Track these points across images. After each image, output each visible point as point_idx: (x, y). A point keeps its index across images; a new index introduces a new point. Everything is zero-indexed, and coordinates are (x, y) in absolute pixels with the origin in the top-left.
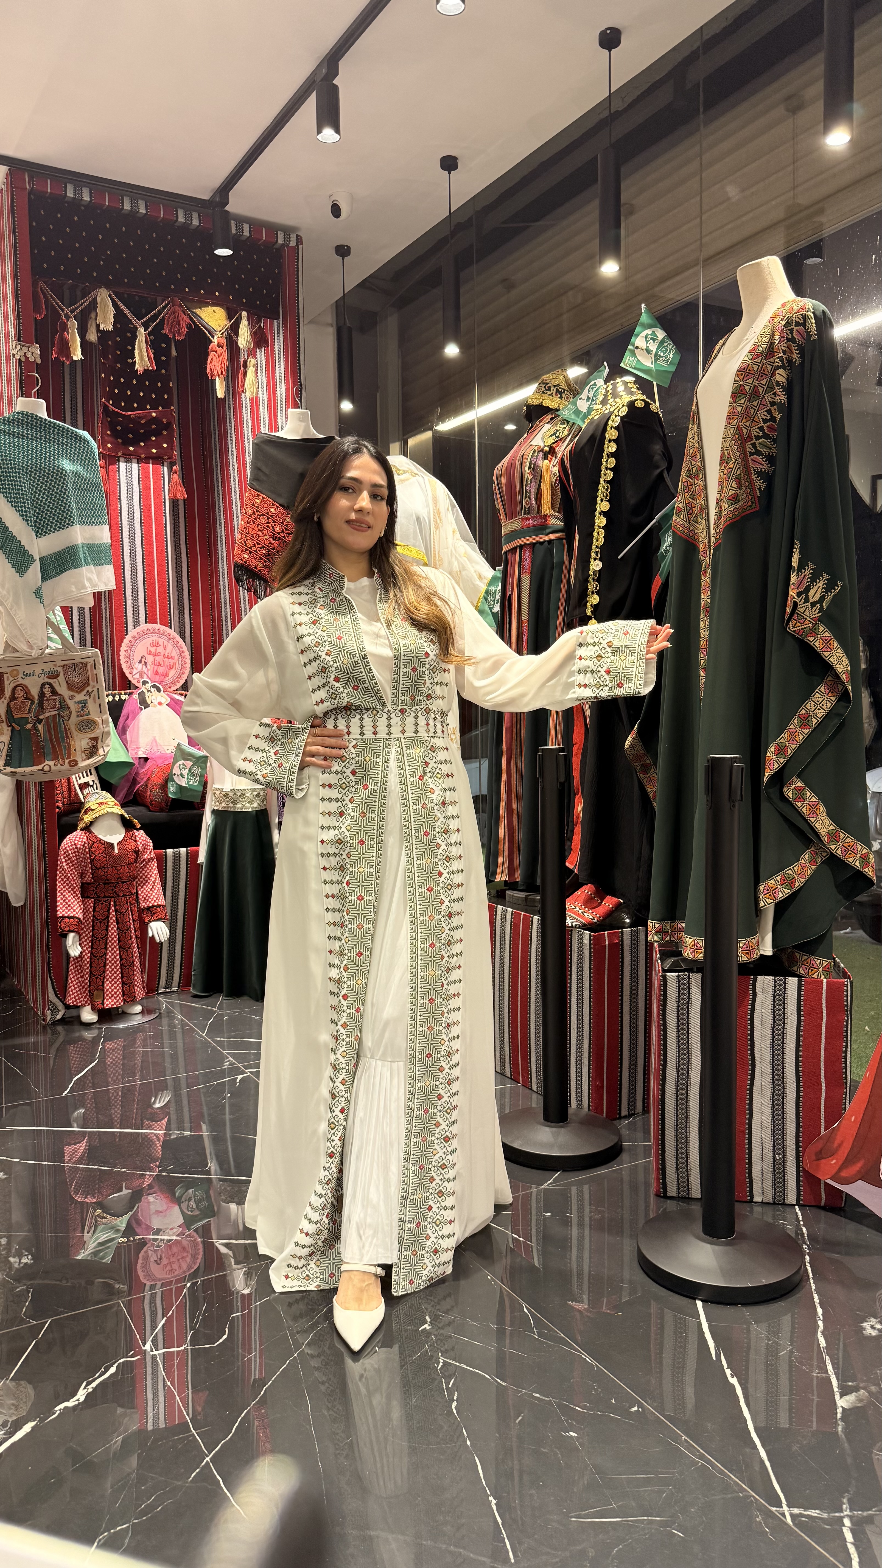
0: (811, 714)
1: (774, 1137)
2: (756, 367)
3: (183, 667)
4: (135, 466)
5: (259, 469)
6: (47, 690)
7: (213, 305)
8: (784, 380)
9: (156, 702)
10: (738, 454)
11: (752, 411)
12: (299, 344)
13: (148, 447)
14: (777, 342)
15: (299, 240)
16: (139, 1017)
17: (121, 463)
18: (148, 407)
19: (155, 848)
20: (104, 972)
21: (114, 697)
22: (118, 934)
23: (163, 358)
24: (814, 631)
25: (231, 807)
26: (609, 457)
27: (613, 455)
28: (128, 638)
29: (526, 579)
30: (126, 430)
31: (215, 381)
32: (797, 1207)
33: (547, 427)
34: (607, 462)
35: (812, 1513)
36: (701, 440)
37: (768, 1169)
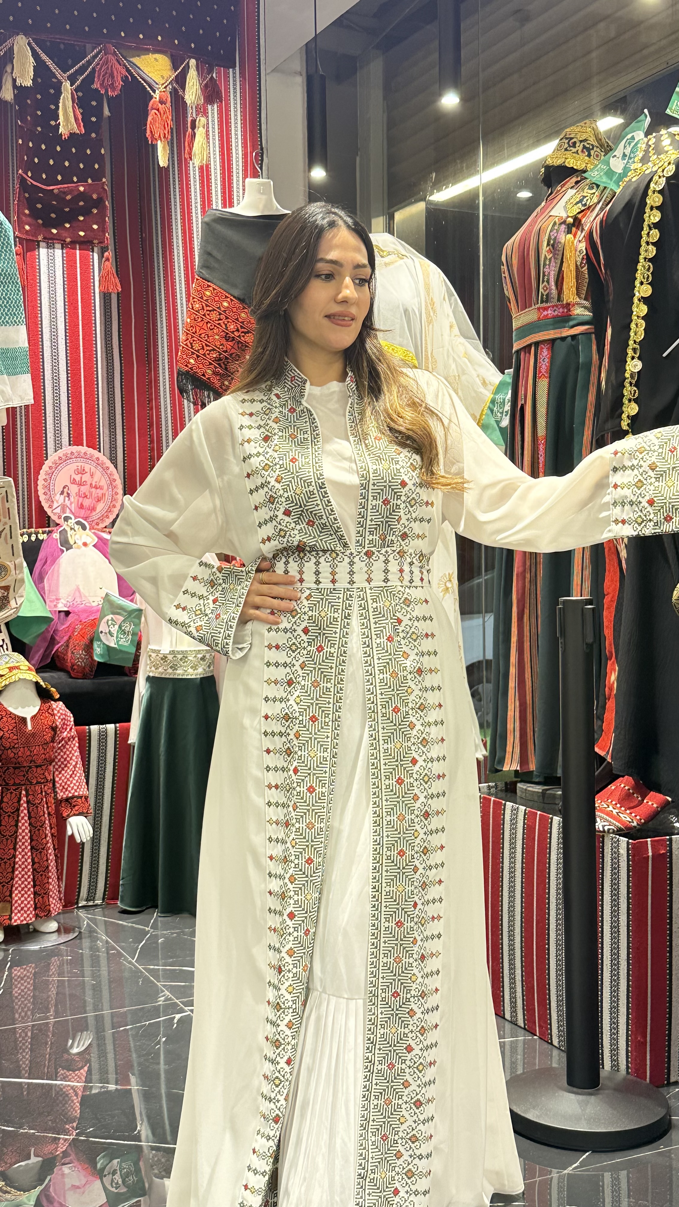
4: (58, 253)
5: (209, 254)
7: (155, 51)
9: (80, 543)
12: (260, 98)
13: (74, 230)
16: (54, 936)
17: (41, 249)
18: (75, 179)
19: (76, 723)
20: (12, 879)
21: (30, 536)
22: (30, 831)
23: (94, 119)
25: (170, 673)
26: (650, 229)
27: (656, 225)
28: (47, 464)
29: (543, 385)
30: (48, 208)
31: (156, 146)
33: (571, 193)
34: (648, 234)
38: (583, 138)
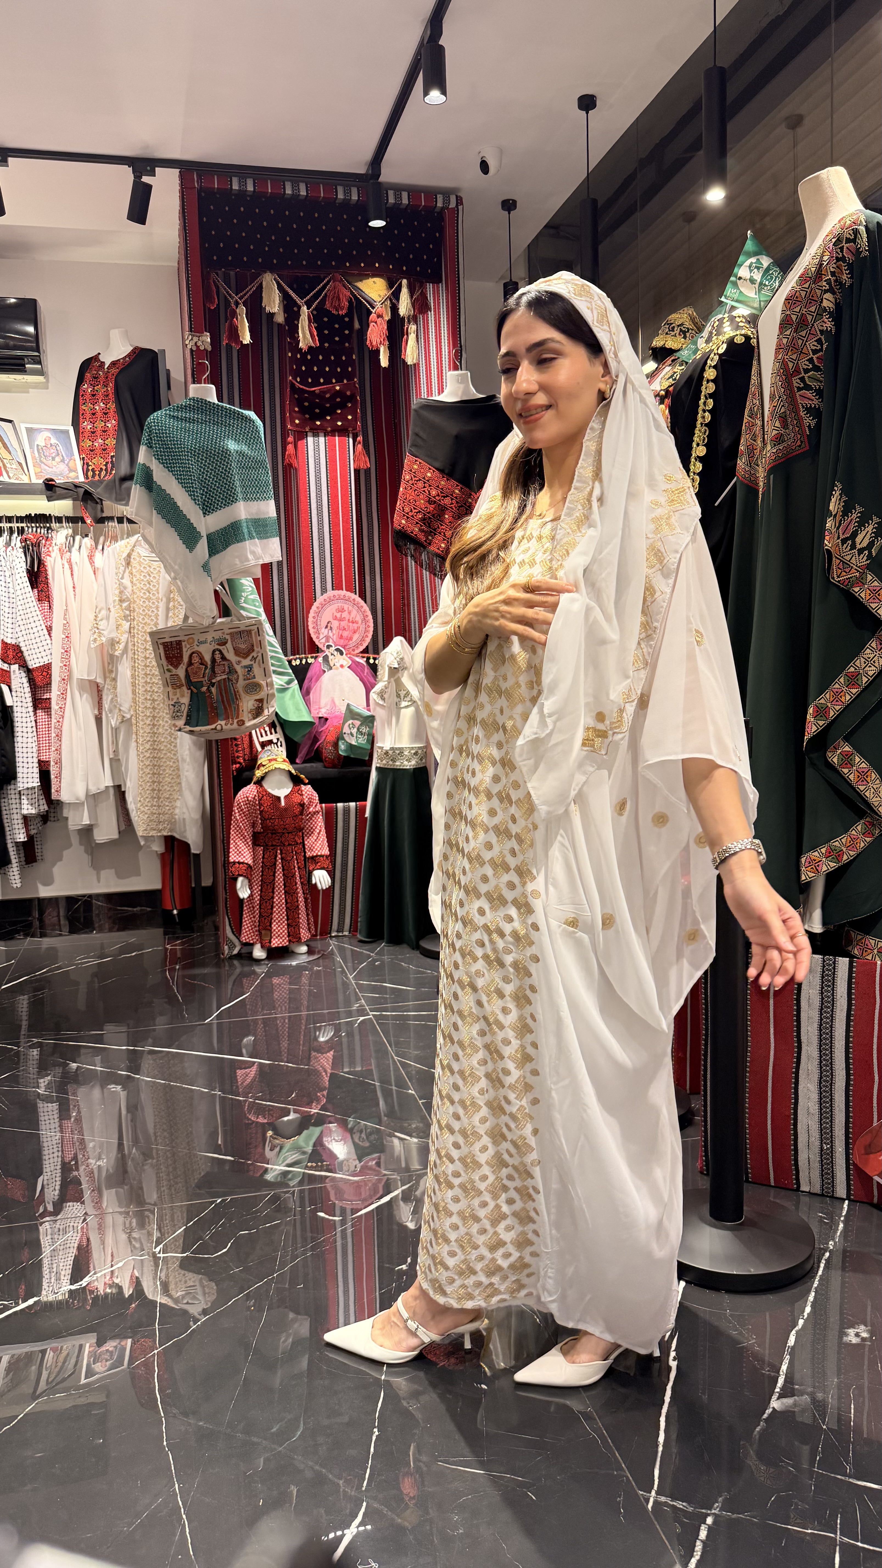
0: (861, 671)
1: (821, 1125)
2: (803, 293)
3: (366, 631)
4: (322, 439)
5: (417, 435)
6: (218, 656)
7: (374, 276)
8: (831, 305)
9: (338, 665)
10: (783, 390)
11: (800, 342)
12: (459, 306)
13: (334, 421)
14: (825, 264)
15: (460, 201)
16: (304, 957)
17: (308, 438)
18: (334, 381)
19: (323, 802)
20: (272, 914)
22: (284, 880)
23: (347, 332)
24: (861, 581)
25: (390, 765)
26: (706, 398)
27: (711, 396)
28: (316, 604)
30: (313, 406)
31: (377, 352)
32: (847, 1202)
33: (667, 370)
34: (705, 403)
35: (679, 1504)
36: (760, 377)
37: (815, 1158)
38: (680, 323)
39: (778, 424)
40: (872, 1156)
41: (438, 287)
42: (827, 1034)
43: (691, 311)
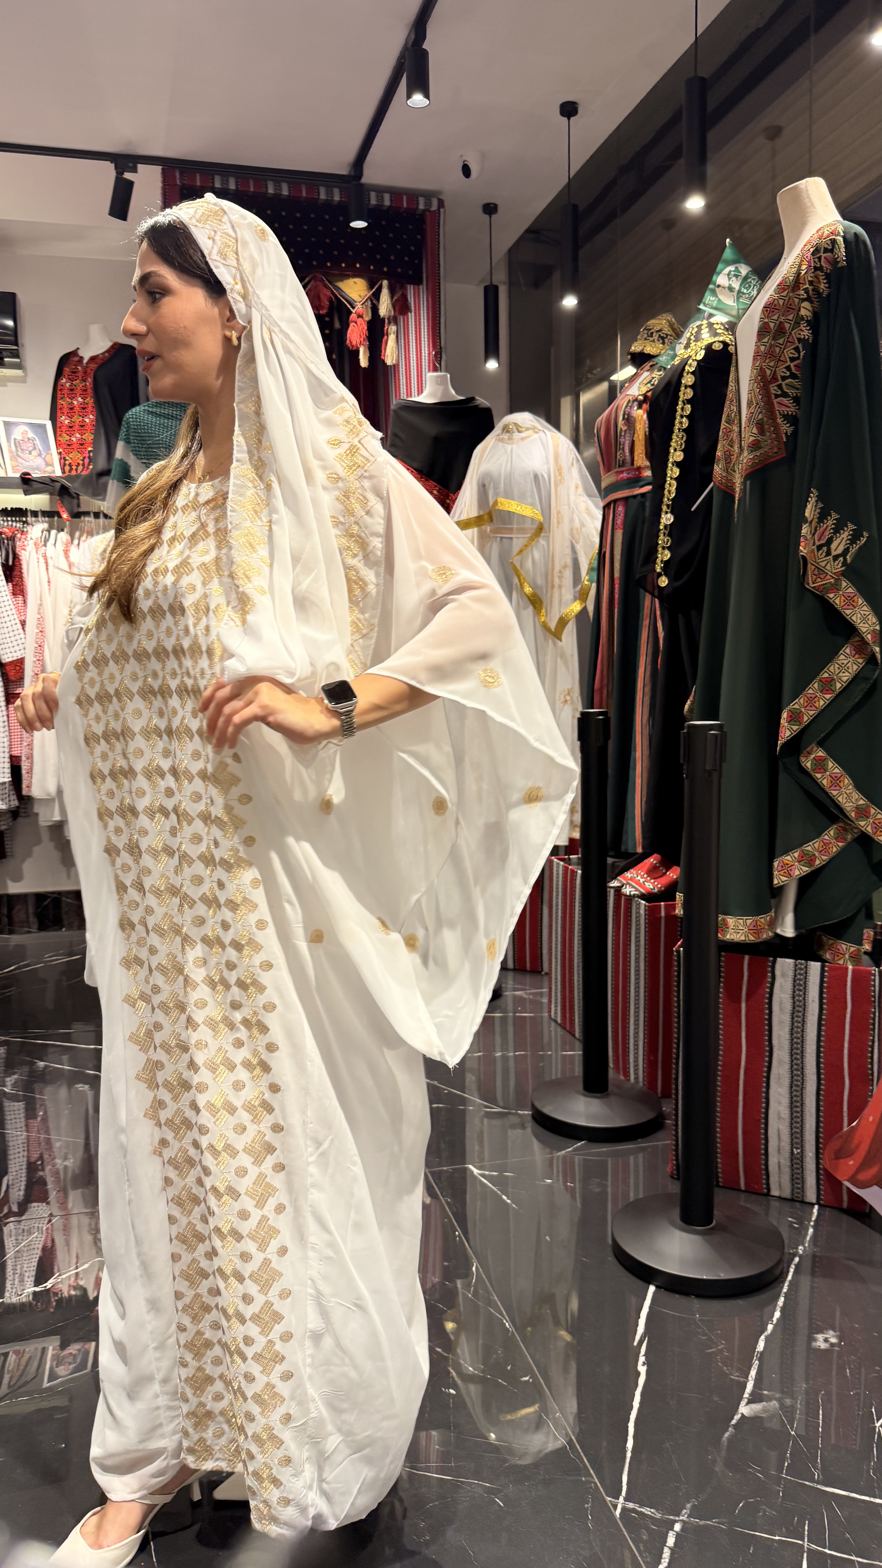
0: (835, 677)
1: (792, 1129)
2: (781, 302)
5: (396, 435)
7: (355, 276)
8: (808, 314)
10: (760, 397)
11: (778, 349)
12: (440, 307)
14: (803, 272)
15: (441, 203)
24: (836, 587)
26: (684, 404)
27: (689, 401)
29: (619, 534)
31: (357, 352)
32: (816, 1207)
33: (645, 375)
34: (682, 409)
35: (647, 1511)
36: (738, 384)
37: (786, 1162)
38: (658, 328)
39: (755, 430)
40: (841, 1161)
41: (419, 289)
42: (798, 1038)
43: (669, 317)
